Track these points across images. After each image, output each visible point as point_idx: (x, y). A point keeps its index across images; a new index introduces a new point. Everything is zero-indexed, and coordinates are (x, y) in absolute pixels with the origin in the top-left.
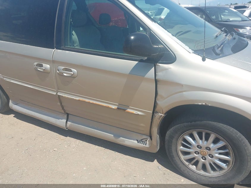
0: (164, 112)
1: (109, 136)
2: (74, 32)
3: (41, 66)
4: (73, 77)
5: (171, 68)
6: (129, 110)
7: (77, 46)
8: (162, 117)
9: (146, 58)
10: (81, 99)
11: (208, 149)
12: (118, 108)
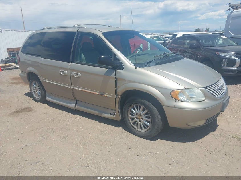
0: (120, 95)
1: (96, 113)
2: (82, 54)
3: (63, 72)
4: (79, 77)
5: (121, 72)
6: (105, 95)
7: (84, 61)
8: (119, 98)
9: (112, 67)
10: (82, 90)
11: (141, 115)
12: (100, 94)
